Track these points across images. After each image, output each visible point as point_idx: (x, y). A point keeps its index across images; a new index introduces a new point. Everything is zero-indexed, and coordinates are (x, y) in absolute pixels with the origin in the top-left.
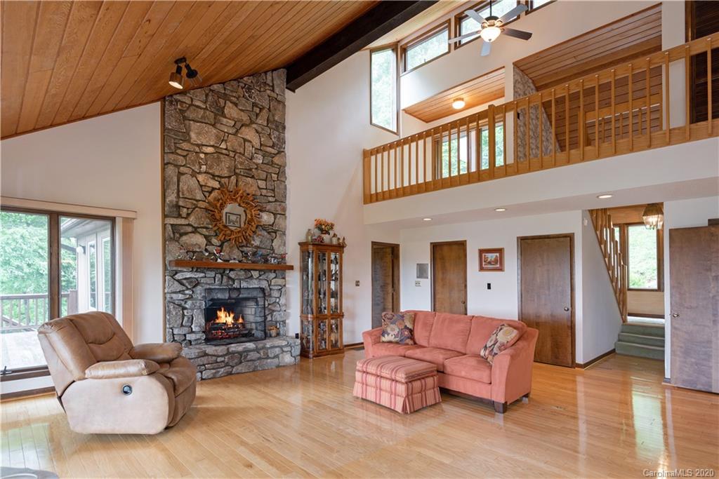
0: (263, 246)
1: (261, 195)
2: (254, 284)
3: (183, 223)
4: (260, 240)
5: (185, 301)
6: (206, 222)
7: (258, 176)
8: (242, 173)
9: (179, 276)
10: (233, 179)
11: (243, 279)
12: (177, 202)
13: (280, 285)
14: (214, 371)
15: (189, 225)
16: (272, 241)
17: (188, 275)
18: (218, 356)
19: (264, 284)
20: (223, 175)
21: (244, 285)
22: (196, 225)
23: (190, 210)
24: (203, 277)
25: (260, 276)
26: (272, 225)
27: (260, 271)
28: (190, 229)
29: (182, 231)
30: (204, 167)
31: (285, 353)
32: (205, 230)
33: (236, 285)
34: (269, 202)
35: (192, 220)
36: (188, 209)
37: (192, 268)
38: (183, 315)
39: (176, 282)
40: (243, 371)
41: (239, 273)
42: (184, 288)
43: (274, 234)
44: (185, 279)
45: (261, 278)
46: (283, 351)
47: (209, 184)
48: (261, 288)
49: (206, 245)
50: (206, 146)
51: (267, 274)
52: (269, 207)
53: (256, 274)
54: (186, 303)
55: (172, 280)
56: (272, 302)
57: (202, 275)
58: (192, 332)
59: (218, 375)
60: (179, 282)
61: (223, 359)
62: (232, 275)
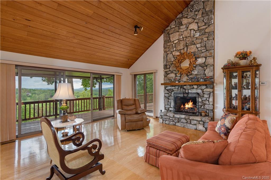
0: (199, 74)
1: (198, 51)
2: (194, 91)
3: (168, 71)
4: (197, 71)
5: (169, 96)
6: (175, 69)
7: (197, 42)
8: (189, 45)
9: (167, 88)
10: (186, 49)
11: (189, 89)
12: (166, 64)
13: (209, 92)
14: (169, 122)
15: (170, 71)
16: (205, 71)
17: (169, 88)
18: (171, 117)
19: (199, 91)
20: (181, 49)
21: (190, 91)
22: (172, 70)
23: (170, 66)
24: (174, 89)
25: (198, 87)
26: (205, 63)
27: (197, 85)
28: (170, 72)
29: (167, 73)
30: (174, 49)
31: (199, 124)
32: (174, 71)
33: (187, 92)
34: (202, 52)
35: (171, 69)
36: (169, 65)
37: (171, 85)
38: (168, 102)
39: (166, 90)
40: (179, 126)
41: (187, 87)
42: (169, 92)
43: (206, 67)
44: (169, 89)
45: (198, 88)
46: (199, 123)
47: (176, 54)
48: (197, 93)
49: (175, 77)
50: (175, 41)
51: (201, 87)
52: (202, 55)
53: (195, 87)
54: (169, 97)
55: (165, 90)
56: (204, 100)
57: (174, 88)
58: (171, 107)
59: (170, 124)
60: (167, 90)
61: (171, 119)
62: (185, 87)
